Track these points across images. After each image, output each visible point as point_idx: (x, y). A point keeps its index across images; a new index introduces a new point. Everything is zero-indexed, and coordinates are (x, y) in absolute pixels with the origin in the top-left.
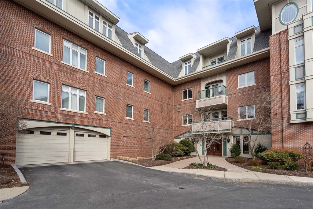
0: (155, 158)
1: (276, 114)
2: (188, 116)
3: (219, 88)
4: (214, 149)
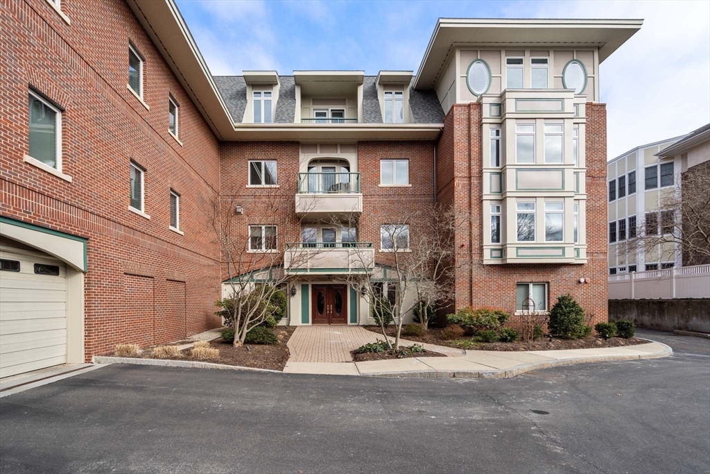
0: (243, 339)
1: (463, 246)
2: (263, 227)
3: (337, 175)
4: (330, 310)
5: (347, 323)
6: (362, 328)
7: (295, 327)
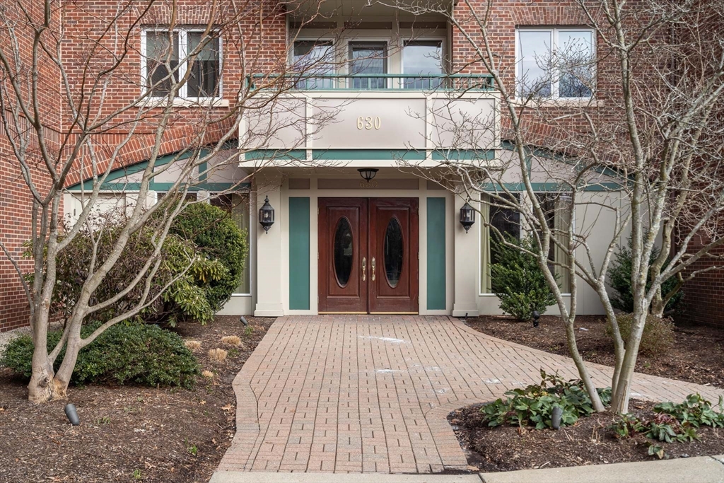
4: (369, 273)
5: (417, 308)
6: (462, 325)
7: (268, 321)
